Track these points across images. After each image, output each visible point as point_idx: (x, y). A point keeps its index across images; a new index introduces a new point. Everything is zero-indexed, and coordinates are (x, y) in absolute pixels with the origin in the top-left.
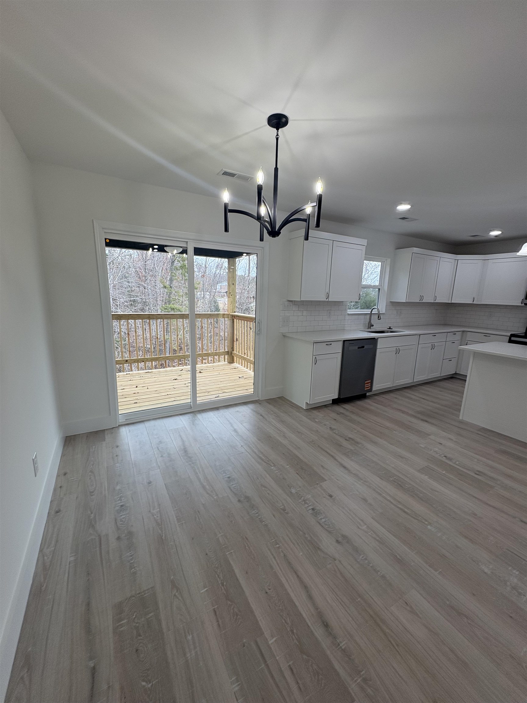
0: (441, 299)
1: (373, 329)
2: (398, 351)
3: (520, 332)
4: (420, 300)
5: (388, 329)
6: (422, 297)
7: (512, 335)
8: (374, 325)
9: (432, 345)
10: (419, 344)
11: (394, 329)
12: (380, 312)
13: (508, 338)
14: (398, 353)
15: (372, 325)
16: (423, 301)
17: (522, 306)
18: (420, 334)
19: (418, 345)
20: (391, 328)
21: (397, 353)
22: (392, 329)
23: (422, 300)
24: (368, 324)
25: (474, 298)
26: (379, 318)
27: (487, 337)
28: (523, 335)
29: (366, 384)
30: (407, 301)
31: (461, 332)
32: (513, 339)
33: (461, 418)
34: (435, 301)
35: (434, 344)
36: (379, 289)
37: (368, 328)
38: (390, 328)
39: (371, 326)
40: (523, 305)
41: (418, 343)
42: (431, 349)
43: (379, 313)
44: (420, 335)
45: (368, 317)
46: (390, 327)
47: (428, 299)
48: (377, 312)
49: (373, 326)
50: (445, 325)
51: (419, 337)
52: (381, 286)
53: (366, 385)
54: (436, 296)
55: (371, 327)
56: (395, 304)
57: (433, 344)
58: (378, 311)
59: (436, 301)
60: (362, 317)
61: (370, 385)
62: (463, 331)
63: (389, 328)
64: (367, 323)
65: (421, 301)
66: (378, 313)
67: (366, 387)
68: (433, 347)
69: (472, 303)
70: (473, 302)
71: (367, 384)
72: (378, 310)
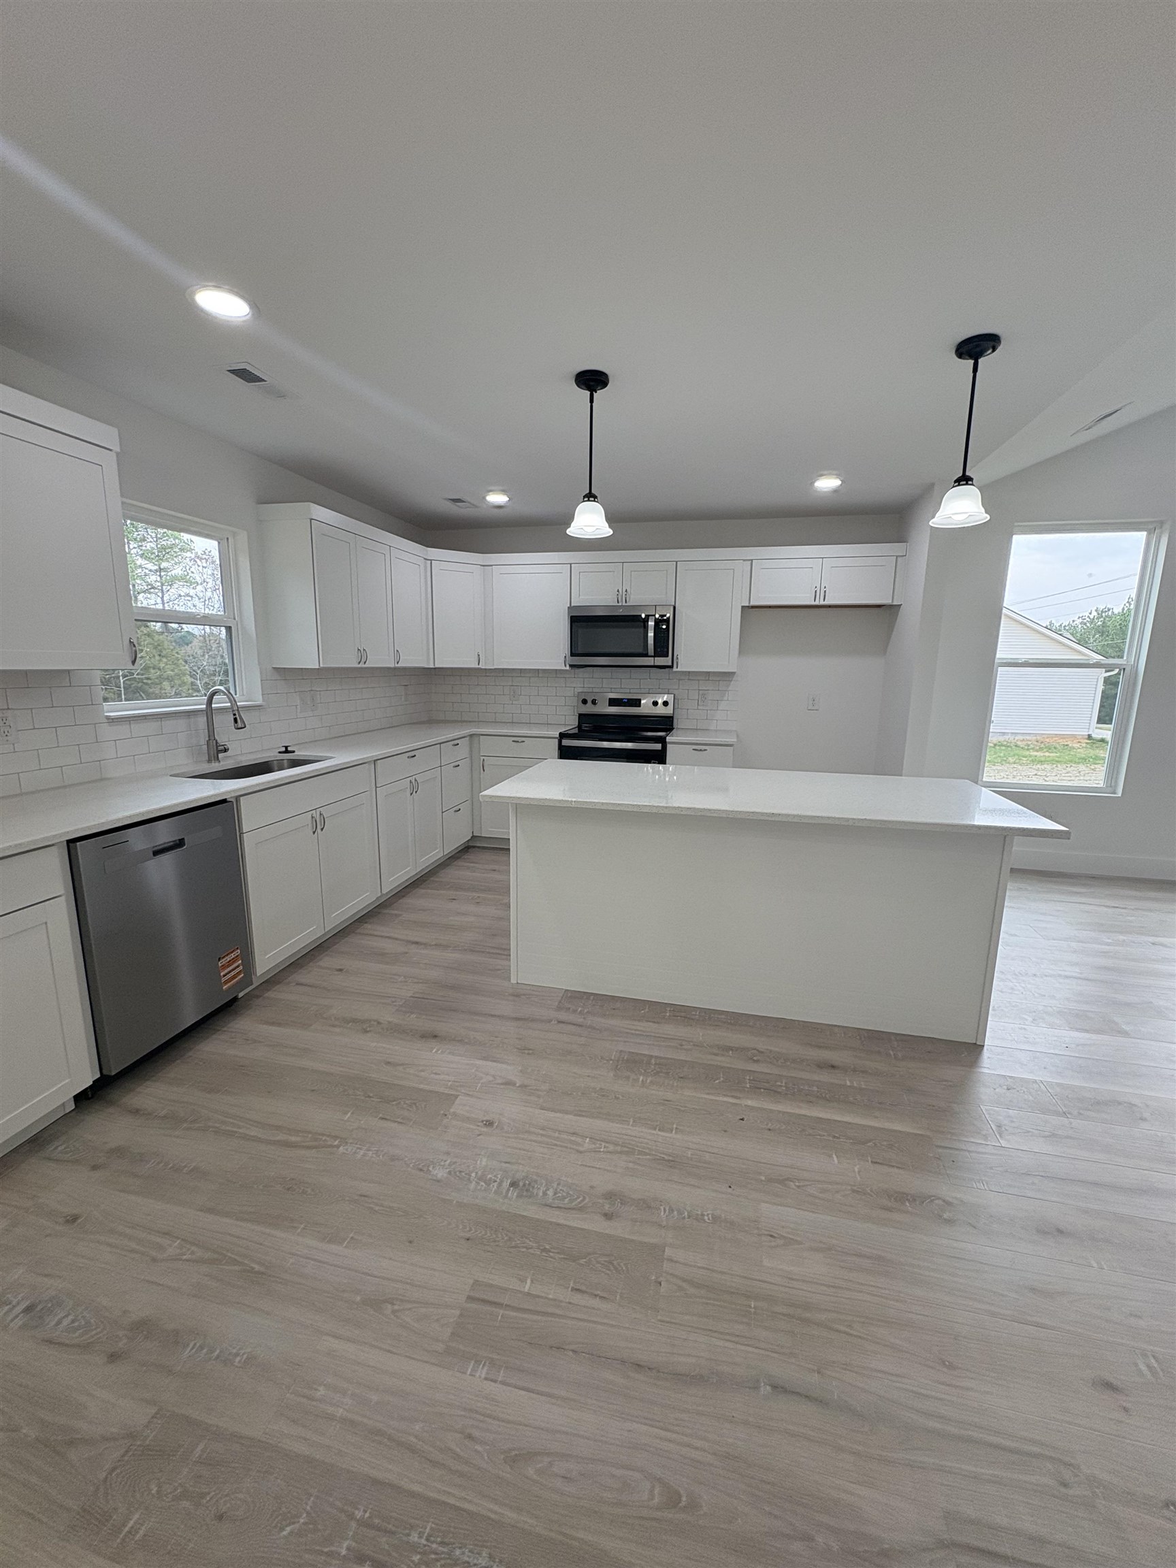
0: (414, 659)
1: (226, 763)
2: (318, 824)
3: (572, 725)
4: (359, 663)
5: (280, 752)
6: (362, 654)
7: (563, 736)
8: (229, 745)
9: (411, 782)
10: (376, 787)
11: (300, 753)
12: (238, 704)
13: (556, 741)
14: (322, 829)
15: (220, 748)
16: (365, 666)
17: (567, 670)
18: (376, 758)
19: (374, 789)
20: (289, 749)
21: (319, 827)
22: (294, 752)
23: (365, 663)
24: (205, 747)
25: (479, 655)
26: (240, 724)
27: (518, 743)
28: (576, 731)
29: (224, 967)
30: (321, 666)
31: (467, 738)
32: (566, 742)
33: (513, 981)
34: (398, 663)
35: (416, 780)
36: (229, 629)
37: (209, 761)
38: (287, 751)
39: (219, 752)
40: (568, 668)
41: (374, 786)
42: (411, 794)
43: (235, 708)
44: (375, 761)
45: (202, 721)
46: (286, 747)
47: (380, 659)
48: (229, 704)
49: (226, 750)
50: (431, 722)
51: (373, 765)
52: (235, 619)
53: (222, 974)
54: (397, 651)
55: (220, 755)
56: (289, 676)
57: (413, 779)
58: (231, 702)
59: (399, 665)
60: (181, 723)
61: (242, 963)
62: (471, 736)
63: (284, 749)
64: (203, 739)
65: (362, 665)
66: (232, 707)
67: (223, 980)
68: (414, 789)
69: (477, 666)
70: (479, 664)
71: (228, 966)
72: (229, 698)
